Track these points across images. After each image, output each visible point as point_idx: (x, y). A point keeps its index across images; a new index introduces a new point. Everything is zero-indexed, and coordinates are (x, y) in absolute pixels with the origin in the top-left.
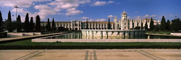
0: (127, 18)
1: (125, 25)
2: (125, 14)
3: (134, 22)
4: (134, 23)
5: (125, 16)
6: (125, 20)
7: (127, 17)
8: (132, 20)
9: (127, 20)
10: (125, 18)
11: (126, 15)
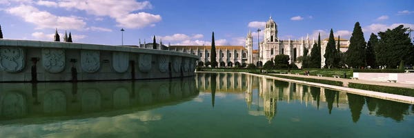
0: (276, 36)
1: (272, 53)
2: (272, 26)
3: (295, 46)
4: (295, 49)
5: (272, 32)
6: (272, 40)
7: (276, 32)
8: (292, 41)
9: (276, 41)
10: (272, 37)
11: (274, 29)
